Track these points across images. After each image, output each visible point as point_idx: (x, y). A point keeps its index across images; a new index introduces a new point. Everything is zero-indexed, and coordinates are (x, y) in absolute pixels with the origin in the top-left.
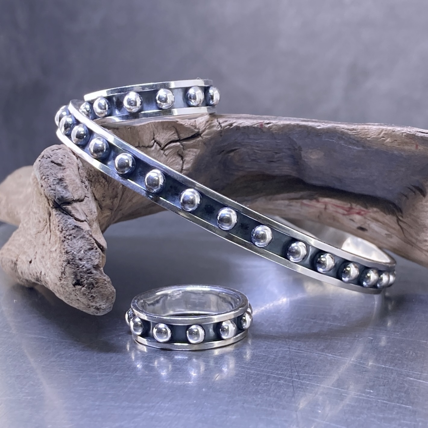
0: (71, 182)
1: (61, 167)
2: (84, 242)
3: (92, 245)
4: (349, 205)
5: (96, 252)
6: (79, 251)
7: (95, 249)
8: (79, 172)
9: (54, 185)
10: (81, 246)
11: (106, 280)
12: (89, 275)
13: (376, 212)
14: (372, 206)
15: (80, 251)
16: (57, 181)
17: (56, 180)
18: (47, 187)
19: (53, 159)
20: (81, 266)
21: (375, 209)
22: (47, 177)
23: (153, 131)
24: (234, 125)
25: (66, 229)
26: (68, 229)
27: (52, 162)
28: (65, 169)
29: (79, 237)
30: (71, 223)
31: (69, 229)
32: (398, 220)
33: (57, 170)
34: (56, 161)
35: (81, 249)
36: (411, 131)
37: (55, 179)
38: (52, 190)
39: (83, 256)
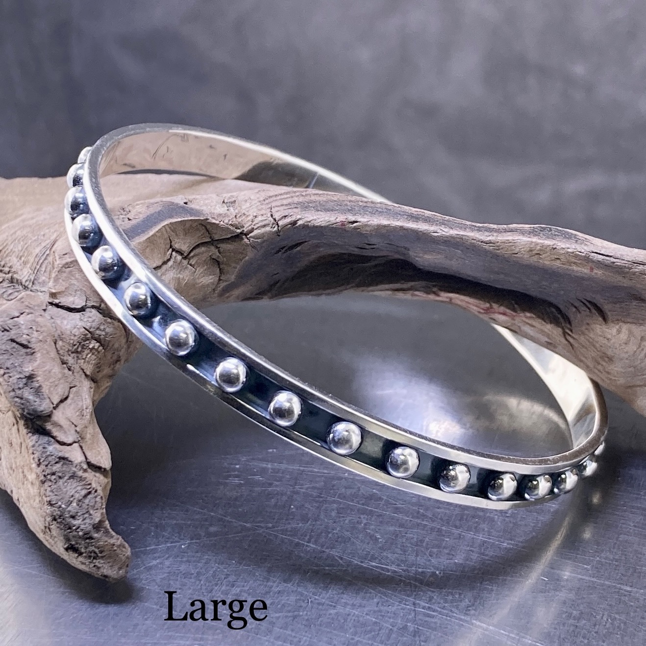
0: (45, 375)
1: (28, 350)
2: (75, 485)
3: (89, 487)
4: (488, 305)
5: (96, 497)
6: (69, 503)
7: (93, 491)
8: (57, 348)
9: (20, 389)
10: (71, 494)
11: (116, 544)
12: (87, 541)
13: (531, 317)
14: (524, 310)
15: (71, 503)
16: (24, 380)
17: (22, 378)
18: (10, 392)
19: (13, 334)
20: (74, 528)
21: (528, 314)
22: (6, 371)
23: (169, 237)
24: (300, 223)
25: (46, 463)
26: (49, 463)
27: (13, 340)
28: (34, 353)
29: (66, 478)
30: (52, 454)
31: (51, 463)
32: (565, 333)
33: (22, 356)
34: (18, 340)
35: (72, 499)
36: (583, 251)
37: (20, 378)
38: (17, 397)
39: (76, 511)
